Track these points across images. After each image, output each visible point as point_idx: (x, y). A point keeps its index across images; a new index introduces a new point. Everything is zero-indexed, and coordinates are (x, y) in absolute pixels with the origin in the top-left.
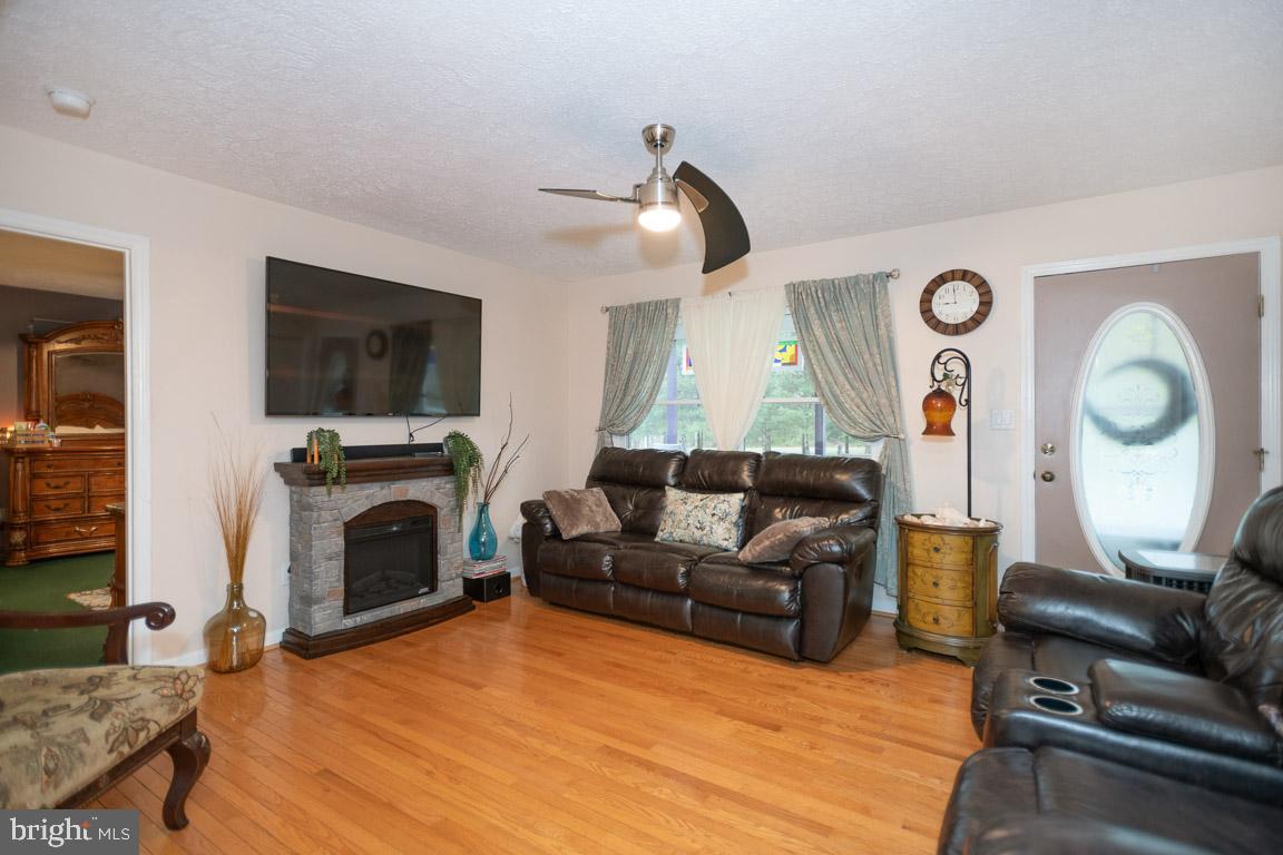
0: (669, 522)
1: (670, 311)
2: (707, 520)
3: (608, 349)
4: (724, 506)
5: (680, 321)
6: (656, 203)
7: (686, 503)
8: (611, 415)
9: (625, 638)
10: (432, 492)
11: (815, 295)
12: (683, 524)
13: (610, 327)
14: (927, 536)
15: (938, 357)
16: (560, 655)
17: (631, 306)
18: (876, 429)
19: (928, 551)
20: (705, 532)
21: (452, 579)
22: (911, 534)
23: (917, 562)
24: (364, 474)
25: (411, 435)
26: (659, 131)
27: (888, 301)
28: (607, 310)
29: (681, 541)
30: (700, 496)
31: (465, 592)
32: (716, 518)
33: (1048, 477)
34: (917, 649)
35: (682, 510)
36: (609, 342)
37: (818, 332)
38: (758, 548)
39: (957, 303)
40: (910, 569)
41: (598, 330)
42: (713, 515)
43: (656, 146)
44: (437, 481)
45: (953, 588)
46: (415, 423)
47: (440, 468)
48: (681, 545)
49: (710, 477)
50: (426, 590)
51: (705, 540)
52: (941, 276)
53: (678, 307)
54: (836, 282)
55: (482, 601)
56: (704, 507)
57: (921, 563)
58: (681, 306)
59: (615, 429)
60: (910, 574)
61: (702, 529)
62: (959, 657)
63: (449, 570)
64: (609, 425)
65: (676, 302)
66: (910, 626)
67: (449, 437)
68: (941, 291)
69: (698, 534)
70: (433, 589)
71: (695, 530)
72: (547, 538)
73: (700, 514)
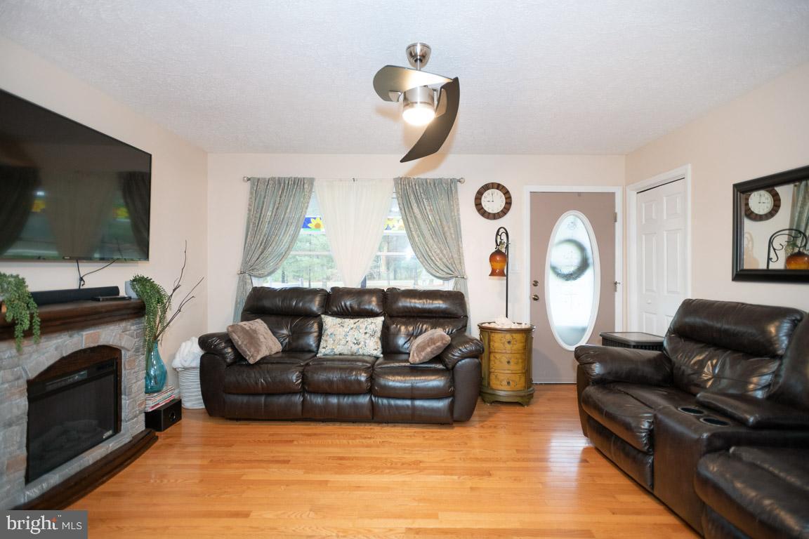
0: (330, 341)
1: (306, 186)
2: (361, 337)
3: (250, 210)
4: (373, 326)
5: (313, 194)
6: (416, 103)
7: (343, 326)
8: (253, 262)
9: (325, 434)
10: (120, 334)
11: (414, 186)
12: (343, 342)
13: (251, 193)
14: (503, 335)
15: (498, 231)
16: (287, 462)
17: (273, 179)
18: (451, 273)
19: (504, 343)
20: (360, 346)
21: (135, 416)
22: (493, 335)
23: (496, 351)
24: (58, 323)
25: (81, 279)
26: (418, 50)
27: (457, 195)
28: (249, 179)
29: (340, 354)
30: (352, 321)
31: (147, 425)
32: (368, 335)
33: (536, 299)
34: (497, 402)
35: (340, 332)
36: (250, 205)
37: (416, 210)
38: (423, 354)
39: (493, 202)
40: (492, 356)
41: (242, 195)
42: (366, 333)
43: (416, 61)
44: (123, 324)
45: (517, 363)
46: (85, 268)
47: (129, 312)
48: (341, 357)
49: (351, 307)
50: (110, 433)
51: (361, 352)
52: (486, 185)
53: (312, 184)
54: (428, 181)
55: (161, 431)
56: (358, 328)
57: (500, 351)
58: (315, 184)
59: (255, 273)
60: (492, 358)
61: (358, 344)
62: (520, 402)
63: (133, 408)
64: (248, 269)
65: (311, 181)
66: (492, 389)
67: (134, 281)
68: (486, 194)
69: (355, 348)
70: (117, 430)
71: (353, 346)
72: (229, 365)
73: (356, 334)
